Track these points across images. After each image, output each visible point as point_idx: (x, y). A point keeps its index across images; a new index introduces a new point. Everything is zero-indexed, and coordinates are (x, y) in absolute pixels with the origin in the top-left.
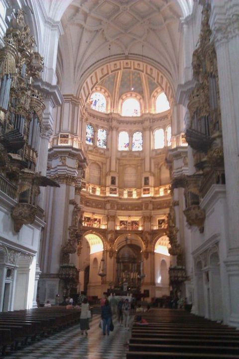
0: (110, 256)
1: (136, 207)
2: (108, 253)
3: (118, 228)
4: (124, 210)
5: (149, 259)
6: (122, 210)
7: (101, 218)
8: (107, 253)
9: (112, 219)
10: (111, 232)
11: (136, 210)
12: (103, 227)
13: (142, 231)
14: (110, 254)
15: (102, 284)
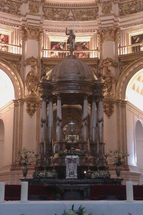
0: (29, 111)
1: (83, 13)
2: (25, 105)
3: (46, 55)
4: (59, 19)
5: (114, 115)
6: (54, 19)
7: (9, 33)
8: (22, 104)
9: (33, 34)
10: (31, 60)
11: (83, 19)
12: (14, 50)
13: (97, 60)
14: (28, 106)
15: (12, 170)
